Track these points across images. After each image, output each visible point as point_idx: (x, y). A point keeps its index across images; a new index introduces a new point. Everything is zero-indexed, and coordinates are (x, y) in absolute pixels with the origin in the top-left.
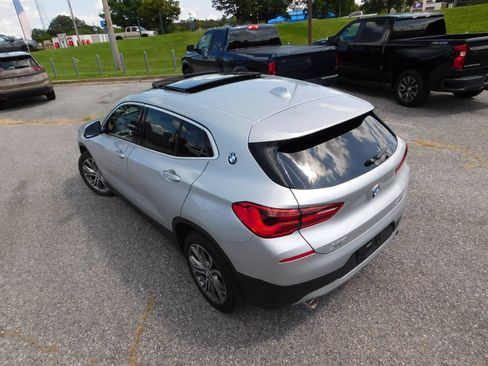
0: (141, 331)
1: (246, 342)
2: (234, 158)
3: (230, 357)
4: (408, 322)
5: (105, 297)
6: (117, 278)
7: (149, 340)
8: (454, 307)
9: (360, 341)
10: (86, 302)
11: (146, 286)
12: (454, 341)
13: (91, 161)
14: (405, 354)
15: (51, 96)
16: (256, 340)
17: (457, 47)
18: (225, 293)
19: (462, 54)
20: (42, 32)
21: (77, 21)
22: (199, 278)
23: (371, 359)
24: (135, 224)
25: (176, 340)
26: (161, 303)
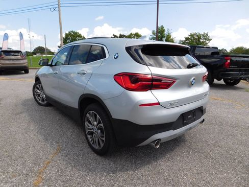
0: (49, 162)
1: (114, 172)
2: (117, 55)
3: (103, 178)
4: (214, 167)
5: (31, 146)
6: (41, 138)
7: (53, 167)
8: (241, 162)
9: (185, 175)
10: (19, 148)
11: (57, 143)
12: (244, 178)
13: (40, 86)
14: (214, 182)
15: (27, 72)
16: (121, 170)
17: (226, 58)
18: (104, 139)
19: (229, 61)
20: (29, 52)
21: (47, 49)
22: (89, 136)
23: (193, 184)
24: (57, 118)
25: (70, 168)
26: (64, 150)
